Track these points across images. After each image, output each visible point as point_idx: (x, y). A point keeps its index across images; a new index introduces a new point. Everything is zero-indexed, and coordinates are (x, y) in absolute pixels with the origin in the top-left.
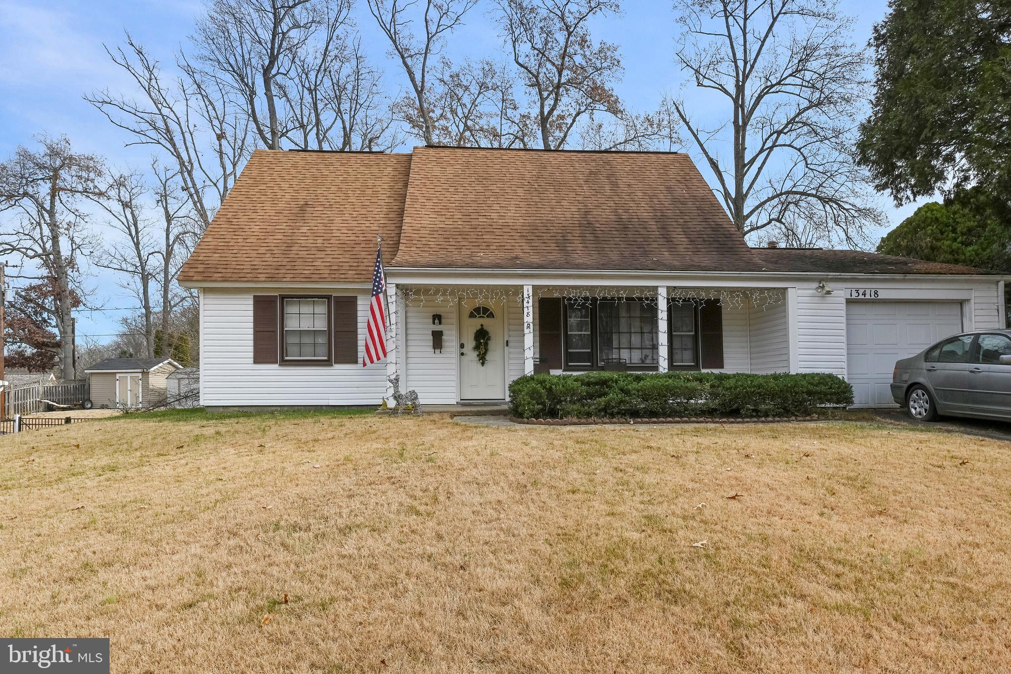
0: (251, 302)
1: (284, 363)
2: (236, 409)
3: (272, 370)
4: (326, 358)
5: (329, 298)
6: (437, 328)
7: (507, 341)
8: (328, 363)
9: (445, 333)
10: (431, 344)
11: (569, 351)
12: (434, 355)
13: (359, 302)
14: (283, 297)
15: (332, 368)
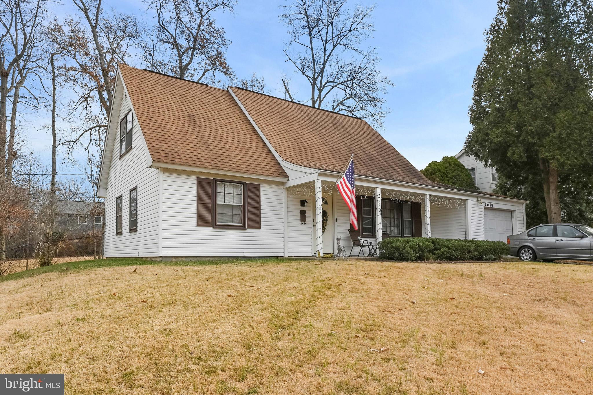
0: (195, 182)
1: (217, 227)
2: (183, 259)
3: (208, 231)
4: (241, 224)
5: (244, 184)
6: (303, 208)
7: (336, 219)
8: (243, 228)
9: (307, 212)
10: (300, 218)
11: (363, 226)
12: (301, 226)
13: (261, 189)
14: (216, 181)
15: (246, 231)
